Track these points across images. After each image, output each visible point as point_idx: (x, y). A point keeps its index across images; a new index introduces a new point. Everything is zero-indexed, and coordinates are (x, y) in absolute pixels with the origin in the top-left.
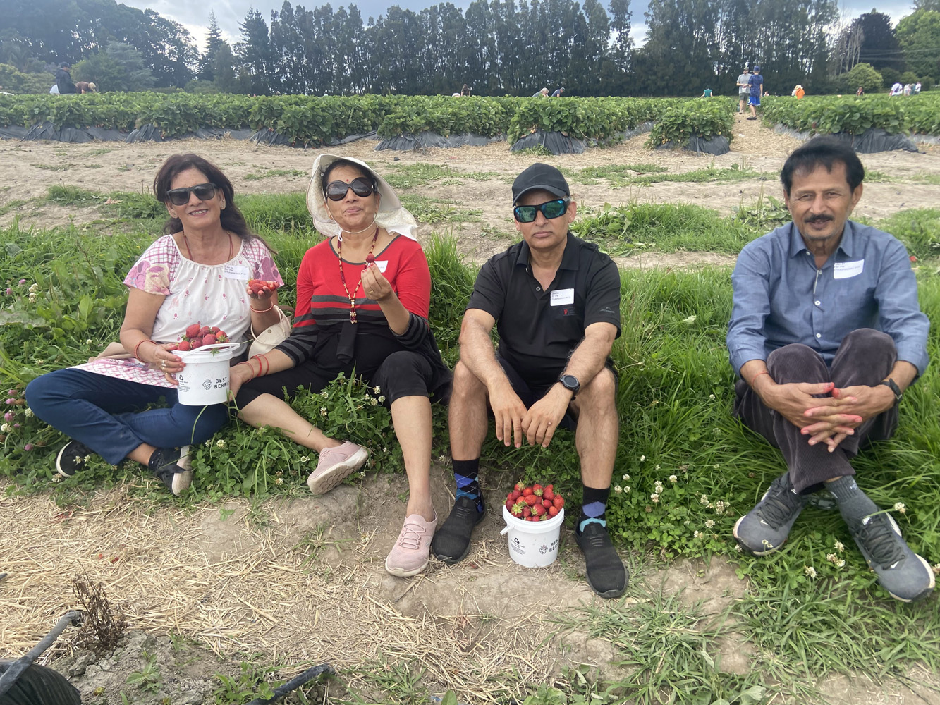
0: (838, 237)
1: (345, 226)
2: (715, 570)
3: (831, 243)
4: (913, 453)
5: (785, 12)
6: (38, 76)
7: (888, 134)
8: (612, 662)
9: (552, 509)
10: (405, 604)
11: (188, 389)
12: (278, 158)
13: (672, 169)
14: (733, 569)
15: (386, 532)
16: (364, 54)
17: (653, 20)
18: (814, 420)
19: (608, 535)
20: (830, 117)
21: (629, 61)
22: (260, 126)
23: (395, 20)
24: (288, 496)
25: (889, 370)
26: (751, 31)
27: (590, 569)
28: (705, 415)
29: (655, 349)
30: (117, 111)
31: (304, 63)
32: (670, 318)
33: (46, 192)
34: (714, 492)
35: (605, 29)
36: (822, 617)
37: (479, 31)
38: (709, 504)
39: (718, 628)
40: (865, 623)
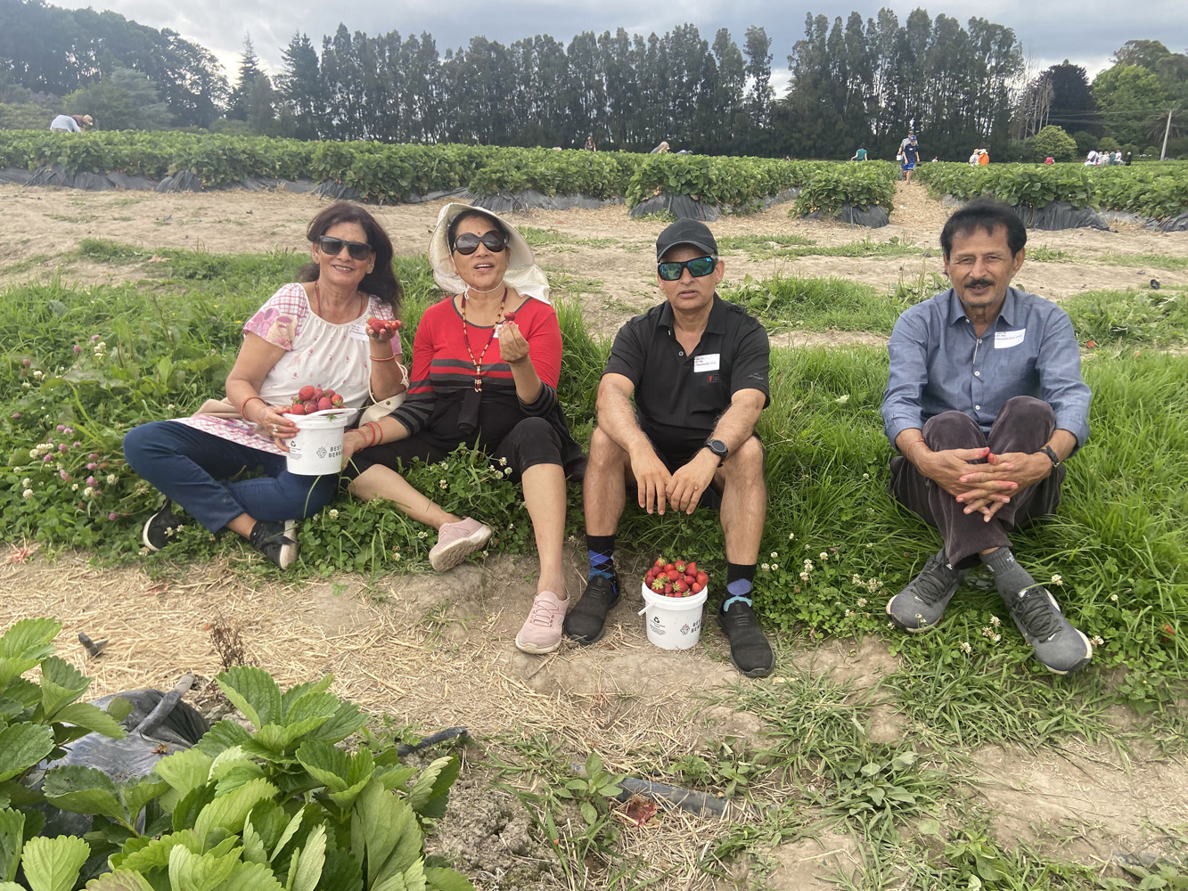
0: (998, 305)
1: (473, 284)
2: (867, 649)
3: (991, 311)
4: (1071, 527)
5: (959, 60)
6: (21, 108)
7: (1075, 209)
8: (760, 732)
9: (696, 586)
10: (538, 681)
11: (300, 456)
13: (822, 242)
14: (885, 647)
15: (513, 613)
16: (440, 94)
17: (798, 65)
18: (969, 486)
19: (755, 615)
20: (1007, 187)
21: (768, 115)
22: (325, 177)
23: (479, 53)
24: (406, 573)
25: (1047, 438)
26: (917, 83)
27: (734, 650)
28: (858, 495)
29: (805, 427)
30: (144, 153)
31: (363, 103)
32: (820, 397)
33: (75, 246)
34: (866, 572)
35: (738, 73)
36: (976, 691)
37: (584, 71)
38: (861, 583)
39: (867, 701)
40: (1022, 697)
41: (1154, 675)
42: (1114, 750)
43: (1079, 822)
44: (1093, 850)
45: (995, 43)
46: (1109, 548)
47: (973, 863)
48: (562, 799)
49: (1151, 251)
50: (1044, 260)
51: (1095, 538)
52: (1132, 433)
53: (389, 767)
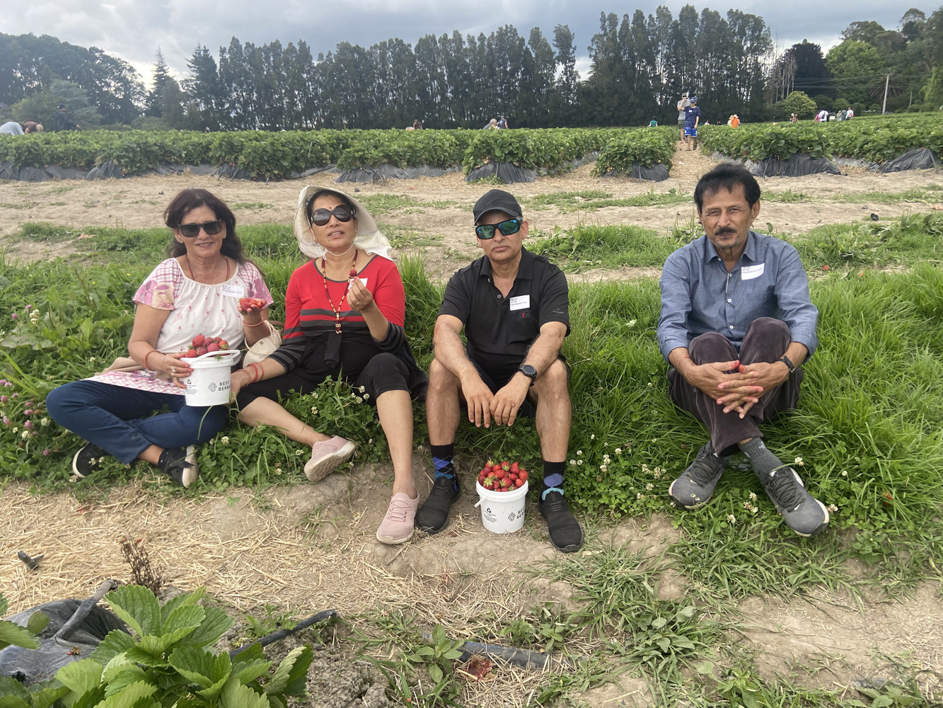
1: (330, 248)
2: (655, 524)
4: (809, 418)
5: (721, 44)
7: (813, 158)
8: (572, 598)
9: (518, 481)
10: (395, 567)
11: (195, 391)
12: (241, 192)
13: (617, 195)
14: (668, 522)
15: (374, 511)
16: (315, 89)
17: (596, 53)
18: (726, 391)
19: (567, 502)
20: (759, 144)
21: (575, 94)
22: (221, 162)
23: (345, 55)
24: (287, 484)
25: (784, 350)
26: (690, 63)
27: (551, 531)
28: (644, 400)
29: (601, 348)
30: (75, 150)
31: (255, 98)
32: (614, 322)
33: (19, 229)
34: (653, 462)
35: (551, 63)
36: (740, 553)
37: (428, 65)
38: (649, 471)
39: (656, 567)
40: (776, 556)
41: (878, 533)
42: (850, 595)
43: (824, 656)
44: (835, 678)
45: (749, 29)
46: (839, 434)
47: (740, 695)
48: (414, 664)
49: (873, 189)
50: (789, 201)
51: (828, 426)
52: (856, 339)
53: (251, 662)
